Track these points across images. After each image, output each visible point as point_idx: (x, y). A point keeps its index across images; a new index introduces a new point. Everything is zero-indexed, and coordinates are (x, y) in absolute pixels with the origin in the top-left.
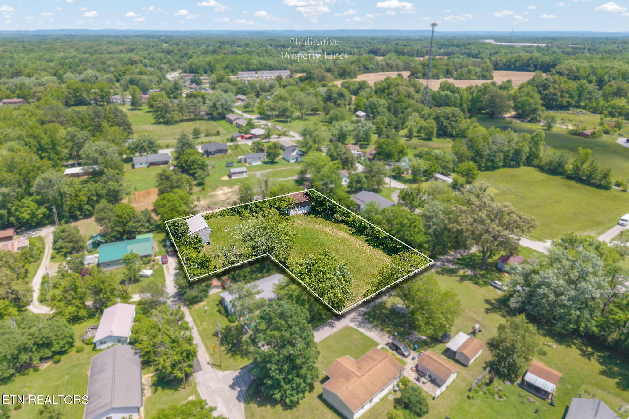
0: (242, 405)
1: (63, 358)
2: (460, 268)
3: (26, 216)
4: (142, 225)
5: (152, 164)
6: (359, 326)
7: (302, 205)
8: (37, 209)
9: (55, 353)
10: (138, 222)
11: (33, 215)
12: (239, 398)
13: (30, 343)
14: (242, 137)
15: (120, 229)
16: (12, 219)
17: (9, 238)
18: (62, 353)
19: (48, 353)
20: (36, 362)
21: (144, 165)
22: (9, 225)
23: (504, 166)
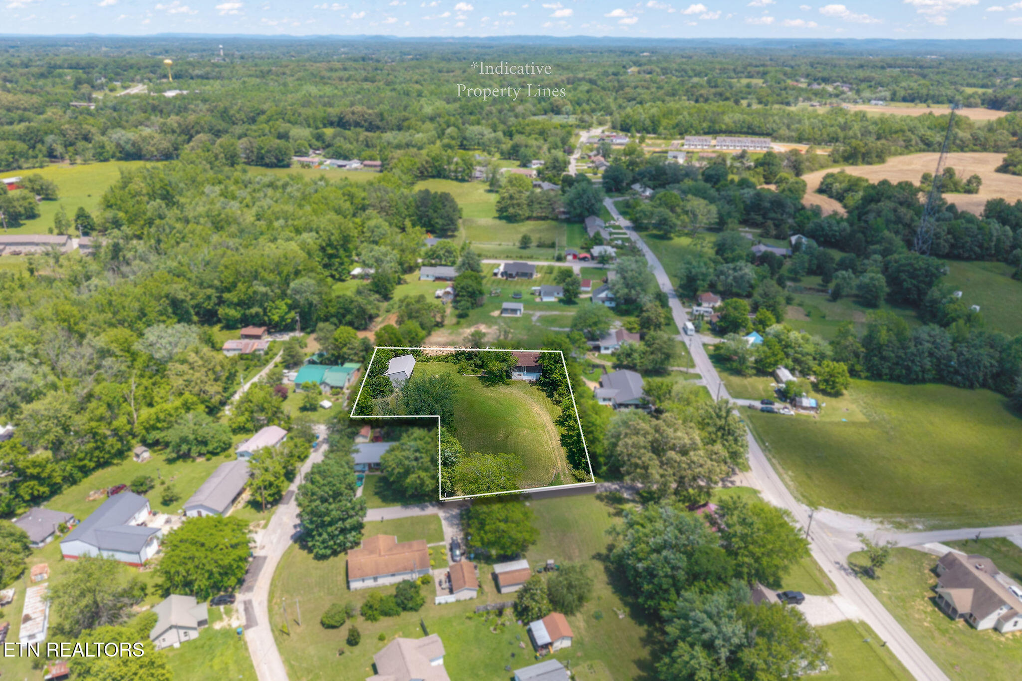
0: (291, 542)
1: (214, 459)
2: (633, 501)
3: (276, 318)
4: (356, 354)
5: (438, 279)
6: (446, 519)
7: (530, 370)
8: (286, 313)
9: (209, 452)
10: (352, 349)
11: (282, 318)
12: (292, 537)
13: (192, 437)
14: (575, 257)
15: (336, 353)
16: (266, 318)
17: (258, 337)
18: (214, 453)
19: (204, 450)
20: (193, 454)
21: (431, 279)
22: (261, 324)
23: (935, 380)
